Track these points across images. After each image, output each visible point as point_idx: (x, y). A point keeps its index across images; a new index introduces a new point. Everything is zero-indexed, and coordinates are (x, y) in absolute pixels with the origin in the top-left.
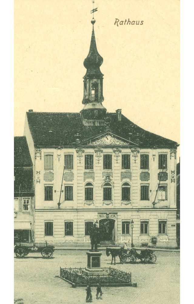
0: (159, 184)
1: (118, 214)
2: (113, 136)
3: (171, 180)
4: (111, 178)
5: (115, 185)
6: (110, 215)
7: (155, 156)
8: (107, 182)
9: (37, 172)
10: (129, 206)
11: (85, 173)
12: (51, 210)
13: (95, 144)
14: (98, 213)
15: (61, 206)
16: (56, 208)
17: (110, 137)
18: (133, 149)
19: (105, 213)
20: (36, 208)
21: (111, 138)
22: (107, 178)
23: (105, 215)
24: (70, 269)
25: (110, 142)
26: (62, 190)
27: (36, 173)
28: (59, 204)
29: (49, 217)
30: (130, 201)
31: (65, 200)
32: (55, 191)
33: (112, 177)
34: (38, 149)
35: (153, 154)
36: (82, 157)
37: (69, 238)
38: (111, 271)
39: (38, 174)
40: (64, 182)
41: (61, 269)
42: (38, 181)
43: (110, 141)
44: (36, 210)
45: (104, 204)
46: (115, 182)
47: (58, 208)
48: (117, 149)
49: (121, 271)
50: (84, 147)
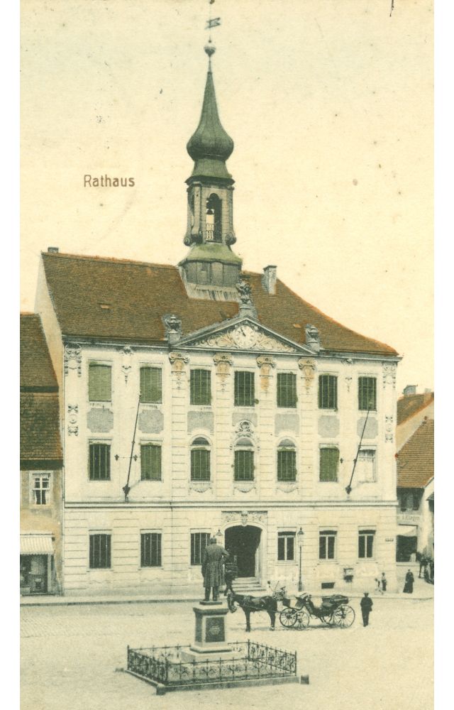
0: (360, 446)
1: (269, 514)
2: (256, 328)
3: (386, 435)
4: (252, 427)
5: (262, 445)
6: (250, 516)
7: (350, 380)
8: (243, 437)
9: (70, 407)
10: (294, 496)
11: (191, 415)
12: (107, 504)
13: (215, 346)
14: (223, 512)
15: (131, 494)
16: (118, 499)
17: (251, 330)
18: (302, 362)
19: (237, 512)
20: (67, 499)
21: (253, 334)
22: (244, 426)
23: (239, 516)
24: (154, 649)
25: (251, 342)
26: (133, 455)
27: (67, 409)
28: (127, 489)
29: (100, 521)
30: (297, 484)
31: (142, 479)
32: (117, 457)
33: (255, 426)
34: (73, 350)
35: (348, 375)
36: (182, 374)
37: (151, 573)
38: (251, 649)
39: (73, 412)
40: (140, 434)
41: (129, 651)
42: (73, 430)
43: (251, 340)
44: (67, 505)
45: (236, 490)
46: (263, 437)
47: (123, 499)
48: (267, 359)
49: (273, 647)
50: (188, 351)
